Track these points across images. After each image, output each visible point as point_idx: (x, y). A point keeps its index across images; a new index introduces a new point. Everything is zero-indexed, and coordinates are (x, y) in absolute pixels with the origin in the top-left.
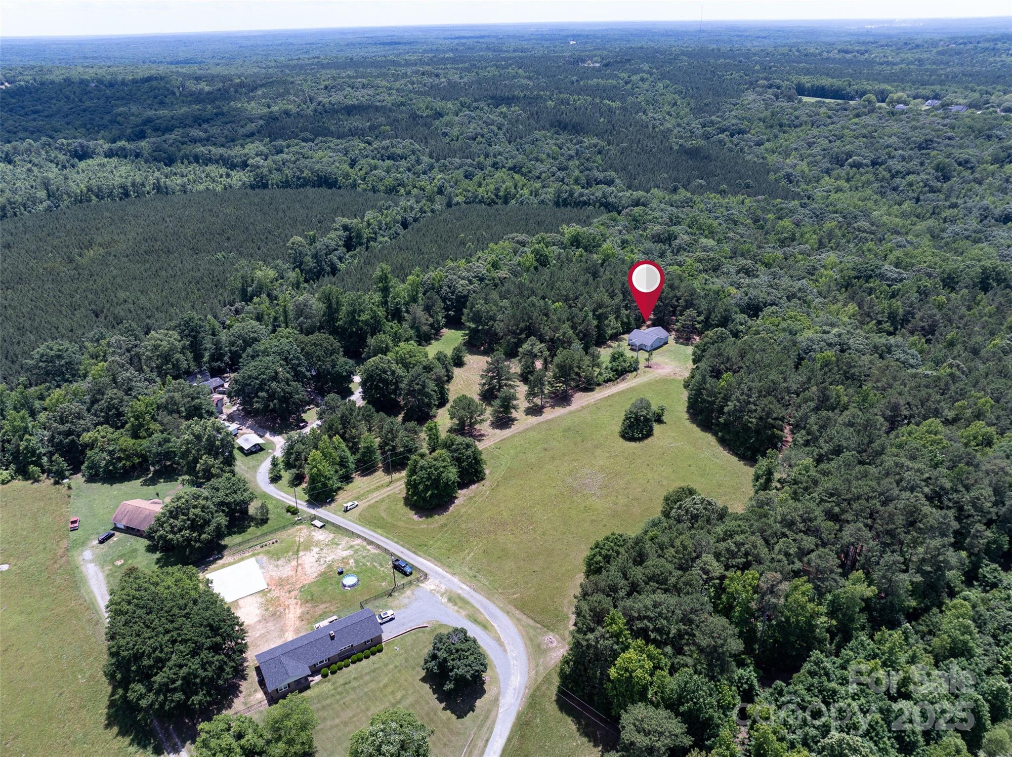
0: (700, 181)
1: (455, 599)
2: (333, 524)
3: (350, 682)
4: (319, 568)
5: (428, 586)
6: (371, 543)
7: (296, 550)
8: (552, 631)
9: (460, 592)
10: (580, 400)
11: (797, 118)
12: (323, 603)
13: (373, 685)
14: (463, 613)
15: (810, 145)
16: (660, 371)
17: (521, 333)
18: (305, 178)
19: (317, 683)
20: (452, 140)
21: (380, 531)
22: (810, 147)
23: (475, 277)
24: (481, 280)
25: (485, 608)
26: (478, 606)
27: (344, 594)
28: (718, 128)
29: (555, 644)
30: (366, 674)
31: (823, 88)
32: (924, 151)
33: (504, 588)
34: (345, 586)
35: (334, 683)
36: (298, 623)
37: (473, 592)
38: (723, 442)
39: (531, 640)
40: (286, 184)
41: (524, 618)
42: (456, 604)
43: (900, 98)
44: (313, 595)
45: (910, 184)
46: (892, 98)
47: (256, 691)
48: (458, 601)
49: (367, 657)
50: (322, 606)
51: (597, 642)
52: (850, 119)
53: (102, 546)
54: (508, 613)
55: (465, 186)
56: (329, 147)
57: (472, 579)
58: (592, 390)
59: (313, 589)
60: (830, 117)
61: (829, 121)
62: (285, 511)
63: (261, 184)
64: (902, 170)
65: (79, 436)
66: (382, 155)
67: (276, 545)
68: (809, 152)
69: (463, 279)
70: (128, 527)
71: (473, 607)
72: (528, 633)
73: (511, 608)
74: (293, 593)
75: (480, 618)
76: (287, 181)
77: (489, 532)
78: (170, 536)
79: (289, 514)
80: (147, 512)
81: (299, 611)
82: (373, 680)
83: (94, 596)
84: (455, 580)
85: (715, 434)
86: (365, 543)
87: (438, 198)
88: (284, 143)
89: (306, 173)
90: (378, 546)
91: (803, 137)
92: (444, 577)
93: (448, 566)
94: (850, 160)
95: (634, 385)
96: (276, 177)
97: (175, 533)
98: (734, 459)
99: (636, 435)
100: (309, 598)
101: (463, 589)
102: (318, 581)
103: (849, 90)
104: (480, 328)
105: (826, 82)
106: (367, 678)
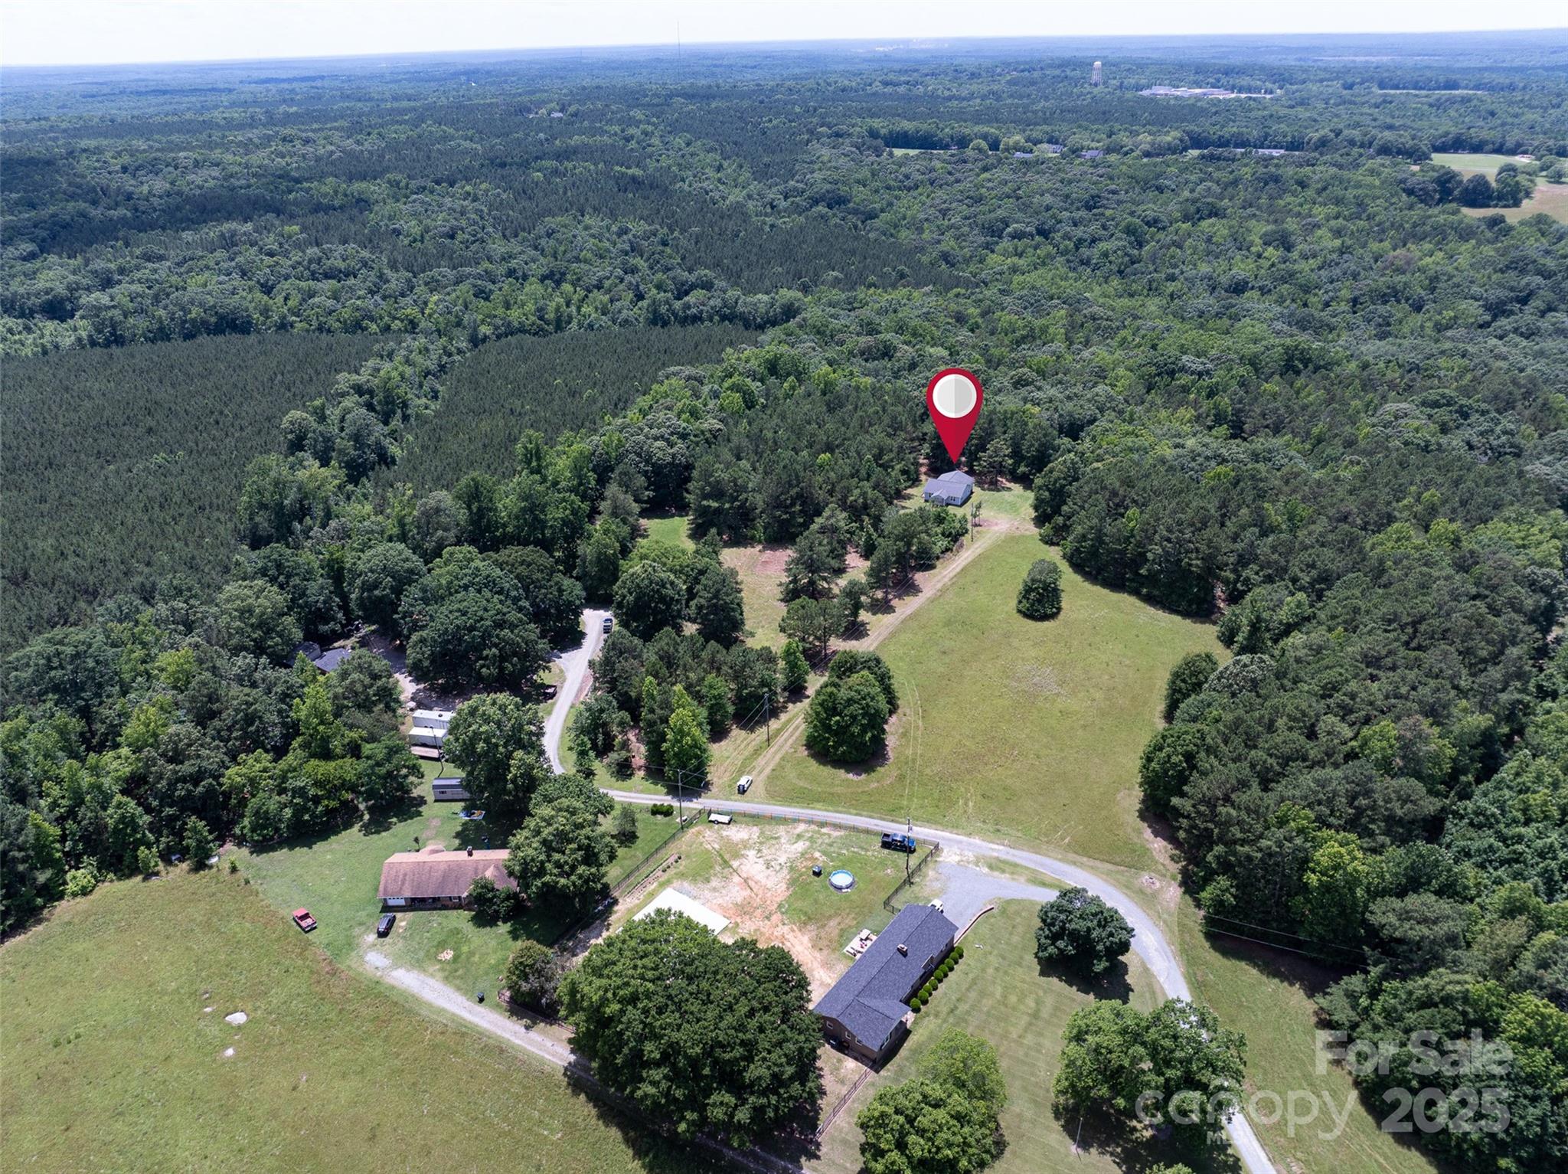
0: (835, 273)
1: (997, 865)
2: (745, 815)
3: (956, 1008)
4: (781, 875)
5: (949, 856)
6: (822, 825)
7: (724, 861)
8: (1143, 869)
9: (995, 854)
10: (929, 582)
11: (907, 177)
12: (830, 918)
13: (987, 1003)
14: (1022, 879)
15: (944, 213)
16: (996, 528)
17: (793, 504)
18: (194, 321)
19: (915, 1023)
20: (415, 241)
21: (819, 805)
22: (944, 215)
23: (672, 434)
24: (684, 436)
25: (1042, 865)
26: (1032, 866)
27: (847, 897)
28: (810, 198)
29: (1158, 885)
30: (968, 990)
31: (905, 134)
32: (1095, 211)
33: (1046, 835)
34: (840, 888)
35: (937, 1016)
36: (817, 954)
37: (1012, 851)
38: (1149, 600)
39: (1127, 887)
40: (161, 334)
41: (1098, 863)
42: (1003, 871)
43: (1017, 143)
44: (805, 914)
45: (1106, 255)
46: (1007, 144)
47: (839, 1061)
48: (1001, 865)
49: (951, 969)
50: (832, 923)
51: (1281, 846)
52: (978, 175)
53: (388, 940)
54: (1074, 863)
55: (486, 311)
56: (207, 267)
57: (996, 833)
58: (932, 567)
59: (799, 904)
60: (950, 173)
61: (952, 179)
62: (649, 815)
63: (113, 337)
64: (1085, 236)
65: (217, 777)
66: (313, 273)
67: (682, 862)
68: (946, 222)
69: (656, 439)
70: (413, 900)
71: (1027, 868)
72: (1117, 880)
73: (1071, 856)
74: (774, 918)
75: (1047, 880)
76: (161, 329)
77: (969, 771)
78: (563, 881)
79: (659, 817)
80: (443, 867)
81: (805, 939)
82: (983, 994)
83: (453, 1014)
84: (976, 841)
85: (1136, 592)
86: (814, 827)
87: (457, 331)
88: (112, 266)
89: (195, 312)
90: (837, 826)
91: (929, 202)
92: (961, 842)
93: (955, 827)
94: (1009, 230)
95: (979, 551)
96: (139, 324)
97: (568, 875)
98: (1177, 618)
99: (1049, 612)
100: (803, 918)
101: (998, 850)
102: (795, 893)
103: (941, 135)
104: (727, 506)
105: (908, 126)
106: (973, 995)
